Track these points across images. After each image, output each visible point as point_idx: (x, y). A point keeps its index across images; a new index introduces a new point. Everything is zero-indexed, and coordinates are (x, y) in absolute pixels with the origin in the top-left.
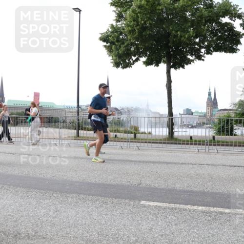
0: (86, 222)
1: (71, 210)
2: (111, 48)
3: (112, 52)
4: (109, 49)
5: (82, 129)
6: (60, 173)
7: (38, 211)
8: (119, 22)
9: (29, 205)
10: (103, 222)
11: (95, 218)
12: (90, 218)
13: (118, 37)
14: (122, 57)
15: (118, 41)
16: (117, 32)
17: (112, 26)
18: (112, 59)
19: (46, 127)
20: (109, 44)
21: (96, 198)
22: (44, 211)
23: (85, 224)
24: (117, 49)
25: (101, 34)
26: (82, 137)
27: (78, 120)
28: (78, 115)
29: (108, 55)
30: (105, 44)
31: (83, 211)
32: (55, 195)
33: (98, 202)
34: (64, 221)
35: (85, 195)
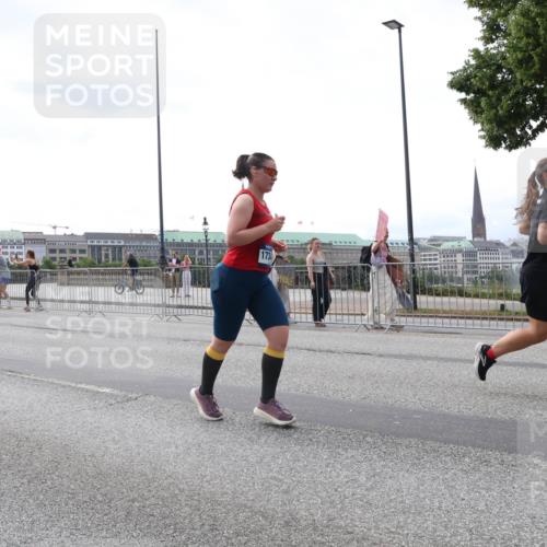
0: (440, 503)
1: (406, 475)
2: (479, 105)
3: (481, 113)
4: (474, 108)
5: (423, 293)
6: (378, 391)
7: (334, 474)
8: (493, 41)
9: (314, 458)
10: (481, 507)
11: (462, 495)
12: (451, 495)
13: (493, 77)
14: (505, 123)
15: (493, 87)
16: (488, 66)
17: (476, 54)
18: (482, 130)
19: (344, 289)
20: (472, 95)
21: (463, 449)
22: (345, 473)
23: (439, 508)
24: (492, 106)
25: (452, 73)
26: (425, 311)
27: (414, 271)
28: (413, 260)
29: (472, 122)
30: (463, 95)
31: (434, 479)
32: (369, 439)
33: (467, 459)
34: (393, 497)
35: (437, 440)
